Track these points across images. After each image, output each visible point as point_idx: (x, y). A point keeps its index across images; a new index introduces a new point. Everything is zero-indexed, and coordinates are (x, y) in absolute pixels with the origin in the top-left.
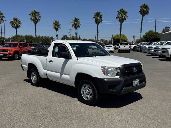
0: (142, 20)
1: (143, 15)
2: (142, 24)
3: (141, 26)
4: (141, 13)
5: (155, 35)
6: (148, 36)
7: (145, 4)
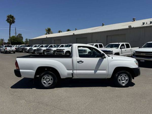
0: (10, 27)
1: (11, 24)
2: (10, 31)
3: (10, 32)
4: (8, 22)
5: (17, 39)
6: (12, 40)
7: (11, 15)
